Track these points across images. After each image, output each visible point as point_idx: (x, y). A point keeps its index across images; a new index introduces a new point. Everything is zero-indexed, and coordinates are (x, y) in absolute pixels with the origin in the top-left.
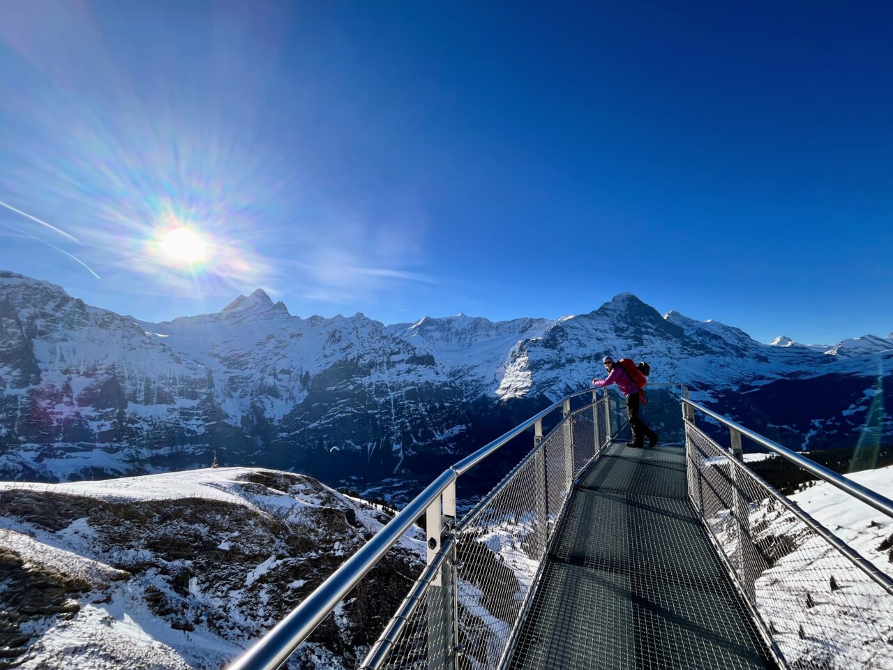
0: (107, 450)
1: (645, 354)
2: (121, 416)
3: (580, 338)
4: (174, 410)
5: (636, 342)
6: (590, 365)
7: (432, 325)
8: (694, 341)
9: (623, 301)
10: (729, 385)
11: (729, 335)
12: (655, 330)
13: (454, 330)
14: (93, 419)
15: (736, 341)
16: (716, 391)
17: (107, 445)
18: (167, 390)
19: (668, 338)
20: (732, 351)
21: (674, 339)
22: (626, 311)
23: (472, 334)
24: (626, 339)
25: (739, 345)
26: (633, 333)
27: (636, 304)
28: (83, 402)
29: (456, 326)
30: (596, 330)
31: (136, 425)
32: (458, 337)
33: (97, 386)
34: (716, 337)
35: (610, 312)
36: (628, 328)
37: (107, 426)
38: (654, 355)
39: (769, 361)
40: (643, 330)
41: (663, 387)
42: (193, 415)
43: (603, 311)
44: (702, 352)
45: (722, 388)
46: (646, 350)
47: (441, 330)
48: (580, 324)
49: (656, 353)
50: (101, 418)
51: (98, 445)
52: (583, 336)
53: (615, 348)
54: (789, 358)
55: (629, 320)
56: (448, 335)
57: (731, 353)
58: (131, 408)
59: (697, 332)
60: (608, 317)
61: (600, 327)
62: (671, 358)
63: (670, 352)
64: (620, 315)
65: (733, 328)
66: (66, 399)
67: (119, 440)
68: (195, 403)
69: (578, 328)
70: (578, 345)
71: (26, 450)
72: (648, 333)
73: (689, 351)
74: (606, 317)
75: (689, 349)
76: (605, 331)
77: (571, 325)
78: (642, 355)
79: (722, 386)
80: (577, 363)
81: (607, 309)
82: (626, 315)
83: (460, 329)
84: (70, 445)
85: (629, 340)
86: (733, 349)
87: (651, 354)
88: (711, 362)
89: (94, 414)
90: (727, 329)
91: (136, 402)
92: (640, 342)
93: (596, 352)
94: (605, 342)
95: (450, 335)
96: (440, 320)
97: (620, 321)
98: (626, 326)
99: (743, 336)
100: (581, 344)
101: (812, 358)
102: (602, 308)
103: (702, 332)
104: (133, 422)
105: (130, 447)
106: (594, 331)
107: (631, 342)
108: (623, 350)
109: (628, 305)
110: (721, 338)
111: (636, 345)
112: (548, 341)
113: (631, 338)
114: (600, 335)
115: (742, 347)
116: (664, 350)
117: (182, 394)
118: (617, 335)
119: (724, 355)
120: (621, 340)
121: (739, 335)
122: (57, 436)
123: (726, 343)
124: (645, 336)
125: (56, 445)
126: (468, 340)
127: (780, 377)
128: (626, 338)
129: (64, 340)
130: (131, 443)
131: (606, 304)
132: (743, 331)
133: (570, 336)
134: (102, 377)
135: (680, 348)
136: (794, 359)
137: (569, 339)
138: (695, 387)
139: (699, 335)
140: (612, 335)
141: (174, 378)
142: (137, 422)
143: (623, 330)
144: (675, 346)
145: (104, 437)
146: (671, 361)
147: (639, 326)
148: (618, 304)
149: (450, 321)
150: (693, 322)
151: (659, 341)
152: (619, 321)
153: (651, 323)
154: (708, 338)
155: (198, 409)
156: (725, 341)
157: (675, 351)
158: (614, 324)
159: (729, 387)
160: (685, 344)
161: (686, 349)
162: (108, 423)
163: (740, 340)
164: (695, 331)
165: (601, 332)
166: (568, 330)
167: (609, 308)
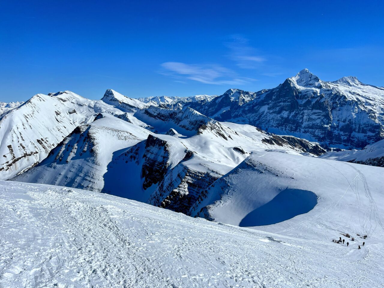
0: (344, 145)
2: (350, 135)
4: (366, 136)
14: (342, 136)
17: (345, 143)
18: (365, 129)
28: (341, 130)
31: (353, 139)
33: (345, 126)
37: (346, 138)
42: (372, 138)
50: (344, 135)
51: (343, 143)
58: (353, 133)
66: (337, 129)
67: (348, 143)
68: (374, 134)
71: (327, 141)
84: (336, 142)
89: (343, 134)
91: (355, 132)
104: (353, 138)
105: (351, 145)
117: (370, 130)
122: (334, 139)
125: (333, 141)
129: (339, 110)
130: (351, 144)
134: (347, 123)
141: (368, 124)
142: (354, 138)
145: (344, 141)
155: (374, 137)
162: (346, 137)
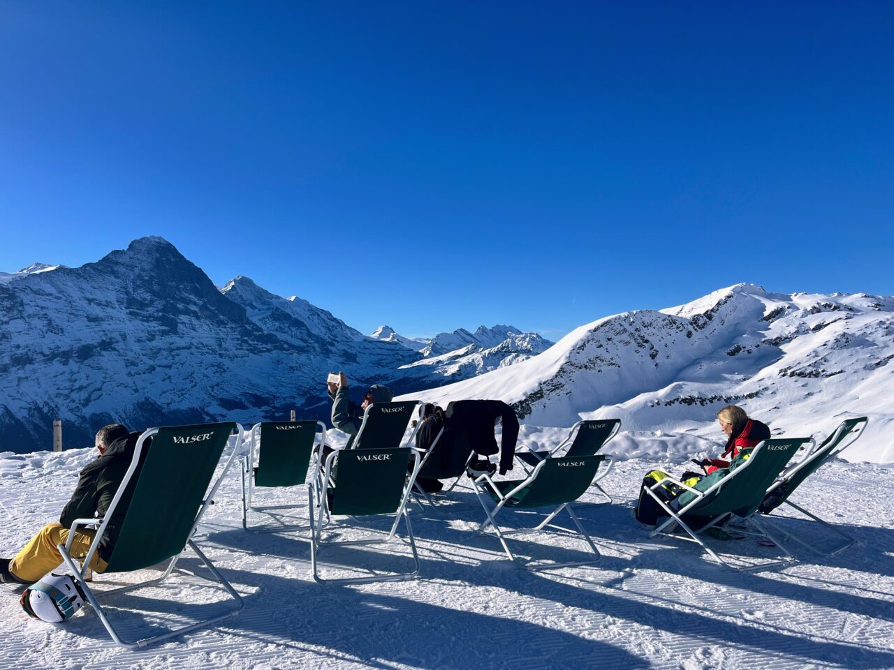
1: (178, 349)
3: (51, 314)
5: (164, 328)
6: (65, 368)
8: (259, 329)
9: (149, 252)
10: (293, 397)
11: (316, 321)
12: (201, 308)
15: (323, 330)
16: (274, 407)
19: (220, 323)
20: (316, 345)
21: (229, 325)
22: (151, 270)
24: (147, 321)
25: (326, 337)
26: (162, 311)
27: (172, 260)
30: (90, 301)
34: (298, 324)
35: (122, 270)
36: (152, 302)
38: (194, 350)
39: (358, 359)
40: (180, 306)
41: (196, 405)
43: (109, 265)
44: (269, 346)
45: (283, 402)
46: (181, 342)
48: (55, 287)
49: (197, 348)
52: (59, 311)
53: (124, 337)
54: (380, 357)
55: (156, 288)
57: (313, 347)
59: (273, 314)
60: (117, 277)
61: (99, 295)
62: (221, 355)
63: (220, 345)
64: (139, 276)
65: (322, 311)
69: (51, 295)
70: (45, 329)
72: (187, 312)
73: (250, 345)
74: (113, 278)
75: (251, 342)
76: (108, 304)
77: (35, 288)
78: (172, 350)
79: (285, 398)
80: (36, 366)
81: (117, 263)
82: (151, 278)
85: (154, 324)
86: (317, 341)
87: (189, 348)
88: (278, 362)
90: (315, 312)
92: (172, 328)
93: (84, 343)
94: (104, 325)
97: (139, 287)
98: (149, 298)
99: (334, 324)
100: (51, 327)
101: (402, 356)
102: (106, 259)
103: (281, 313)
106: (85, 303)
107: (155, 326)
108: (139, 341)
109: (157, 260)
110: (306, 326)
111: (164, 333)
113: (156, 319)
114: (96, 311)
115: (329, 340)
116: (212, 342)
118: (131, 313)
119: (301, 350)
120: (137, 323)
121: (328, 321)
123: (310, 334)
124: (183, 318)
127: (356, 384)
128: (147, 319)
131: (115, 252)
132: (335, 316)
133: (29, 310)
135: (238, 339)
136: (385, 357)
137: (25, 315)
138: (246, 403)
139: (276, 319)
140: (121, 313)
143: (142, 305)
144: (229, 335)
146: (220, 360)
147: (173, 298)
148: (139, 256)
150: (272, 296)
151: (205, 327)
152: (136, 288)
153: (196, 296)
154: (287, 325)
156: (308, 330)
157: (230, 344)
158: (127, 293)
159: (293, 401)
160: (246, 333)
161: (246, 342)
163: (329, 329)
164: (269, 313)
165: (99, 304)
166: (26, 298)
167: (120, 260)
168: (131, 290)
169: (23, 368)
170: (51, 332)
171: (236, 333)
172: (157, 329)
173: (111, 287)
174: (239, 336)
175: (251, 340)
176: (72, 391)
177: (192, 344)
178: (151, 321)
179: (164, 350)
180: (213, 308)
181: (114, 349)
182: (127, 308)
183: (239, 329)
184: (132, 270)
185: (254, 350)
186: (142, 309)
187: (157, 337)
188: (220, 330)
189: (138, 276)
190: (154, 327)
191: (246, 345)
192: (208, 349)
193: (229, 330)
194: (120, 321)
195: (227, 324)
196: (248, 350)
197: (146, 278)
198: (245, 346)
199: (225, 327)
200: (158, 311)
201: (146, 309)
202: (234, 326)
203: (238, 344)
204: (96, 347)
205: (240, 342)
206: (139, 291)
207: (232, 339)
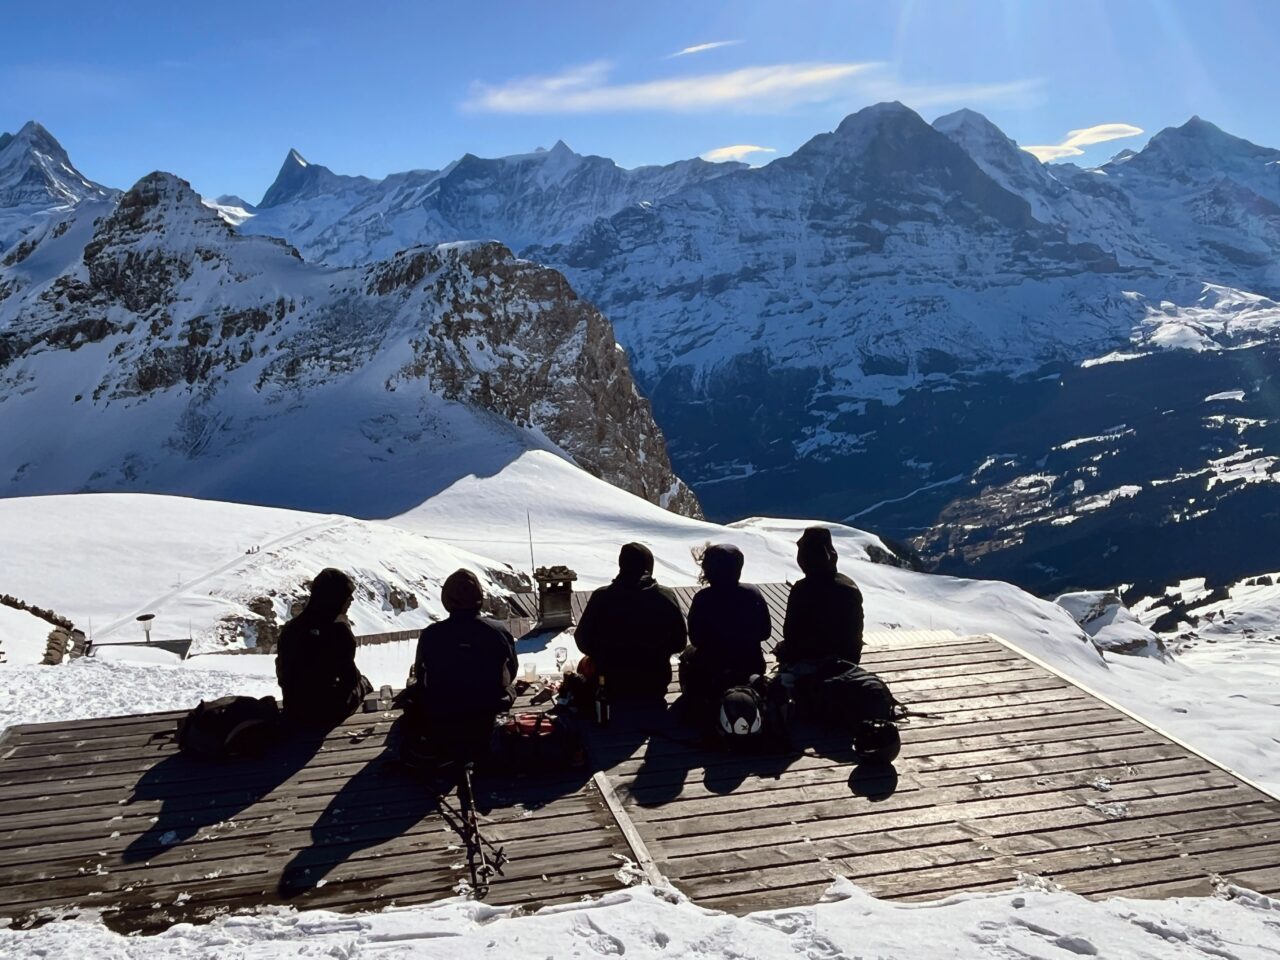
1: (872, 275)
5: (857, 244)
7: (482, 177)
8: (1058, 237)
10: (1020, 361)
12: (946, 208)
13: (531, 190)
21: (1000, 232)
23: (568, 201)
24: (833, 236)
26: (858, 219)
29: (541, 180)
30: (760, 212)
32: (538, 208)
35: (819, 162)
36: (846, 206)
38: (901, 276)
40: (905, 207)
44: (1074, 266)
46: (881, 265)
47: (502, 192)
49: (910, 273)
52: (708, 230)
53: (790, 261)
55: (858, 185)
56: (515, 205)
60: (811, 174)
61: (777, 203)
63: (965, 267)
64: (839, 169)
69: (707, 209)
70: (678, 256)
72: (918, 216)
73: (1030, 264)
74: (807, 177)
75: (1033, 259)
76: (786, 214)
77: (692, 201)
78: (856, 278)
80: (644, 302)
81: (816, 153)
82: (855, 170)
83: (545, 187)
85: (843, 239)
87: (892, 274)
92: (876, 243)
93: (718, 273)
94: (765, 245)
95: (519, 204)
96: (502, 161)
97: (832, 186)
98: (843, 201)
100: (688, 253)
102: (803, 150)
107: (843, 242)
108: (809, 265)
109: (873, 141)
111: (853, 253)
112: (581, 250)
113: (846, 232)
114: (764, 226)
116: (949, 262)
118: (813, 226)
120: (817, 239)
126: (554, 220)
128: (833, 233)
131: (820, 137)
133: (669, 232)
135: (1007, 255)
137: (660, 239)
138: (911, 366)
140: (801, 225)
143: (830, 213)
144: (995, 248)
147: (892, 197)
148: (849, 138)
149: (527, 165)
152: (829, 187)
153: (943, 188)
157: (987, 265)
158: (815, 196)
160: (1027, 244)
161: (1025, 259)
165: (772, 216)
167: (823, 148)
168: (819, 192)
169: (626, 305)
170: (687, 259)
171: (1009, 245)
172: (844, 246)
173: (798, 189)
174: (1010, 251)
175: (1036, 256)
176: (673, 334)
177: (901, 267)
178: (840, 235)
179: (842, 278)
180: (973, 206)
181: (763, 279)
182: (809, 218)
183: (1014, 238)
184: (832, 162)
185: (1034, 273)
186: (828, 219)
187: (838, 260)
188: (981, 241)
189: (836, 170)
190: (841, 244)
191: (1024, 264)
192: (936, 273)
193: (999, 240)
194: (795, 238)
195: (996, 230)
196: (1024, 273)
197: (847, 172)
198: (1020, 266)
199: (992, 236)
200: (852, 220)
201: (835, 218)
202: (1006, 233)
203: (1004, 264)
204: (734, 277)
205: (1010, 260)
206: (832, 192)
207: (998, 255)
